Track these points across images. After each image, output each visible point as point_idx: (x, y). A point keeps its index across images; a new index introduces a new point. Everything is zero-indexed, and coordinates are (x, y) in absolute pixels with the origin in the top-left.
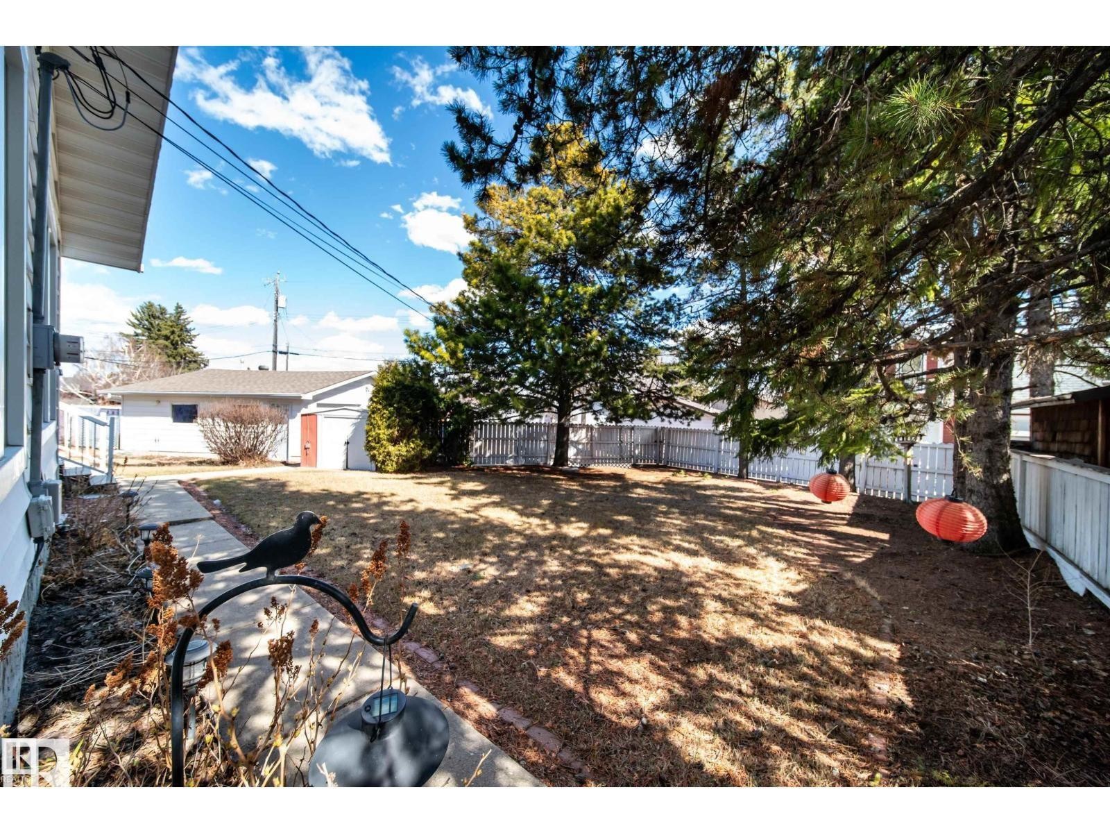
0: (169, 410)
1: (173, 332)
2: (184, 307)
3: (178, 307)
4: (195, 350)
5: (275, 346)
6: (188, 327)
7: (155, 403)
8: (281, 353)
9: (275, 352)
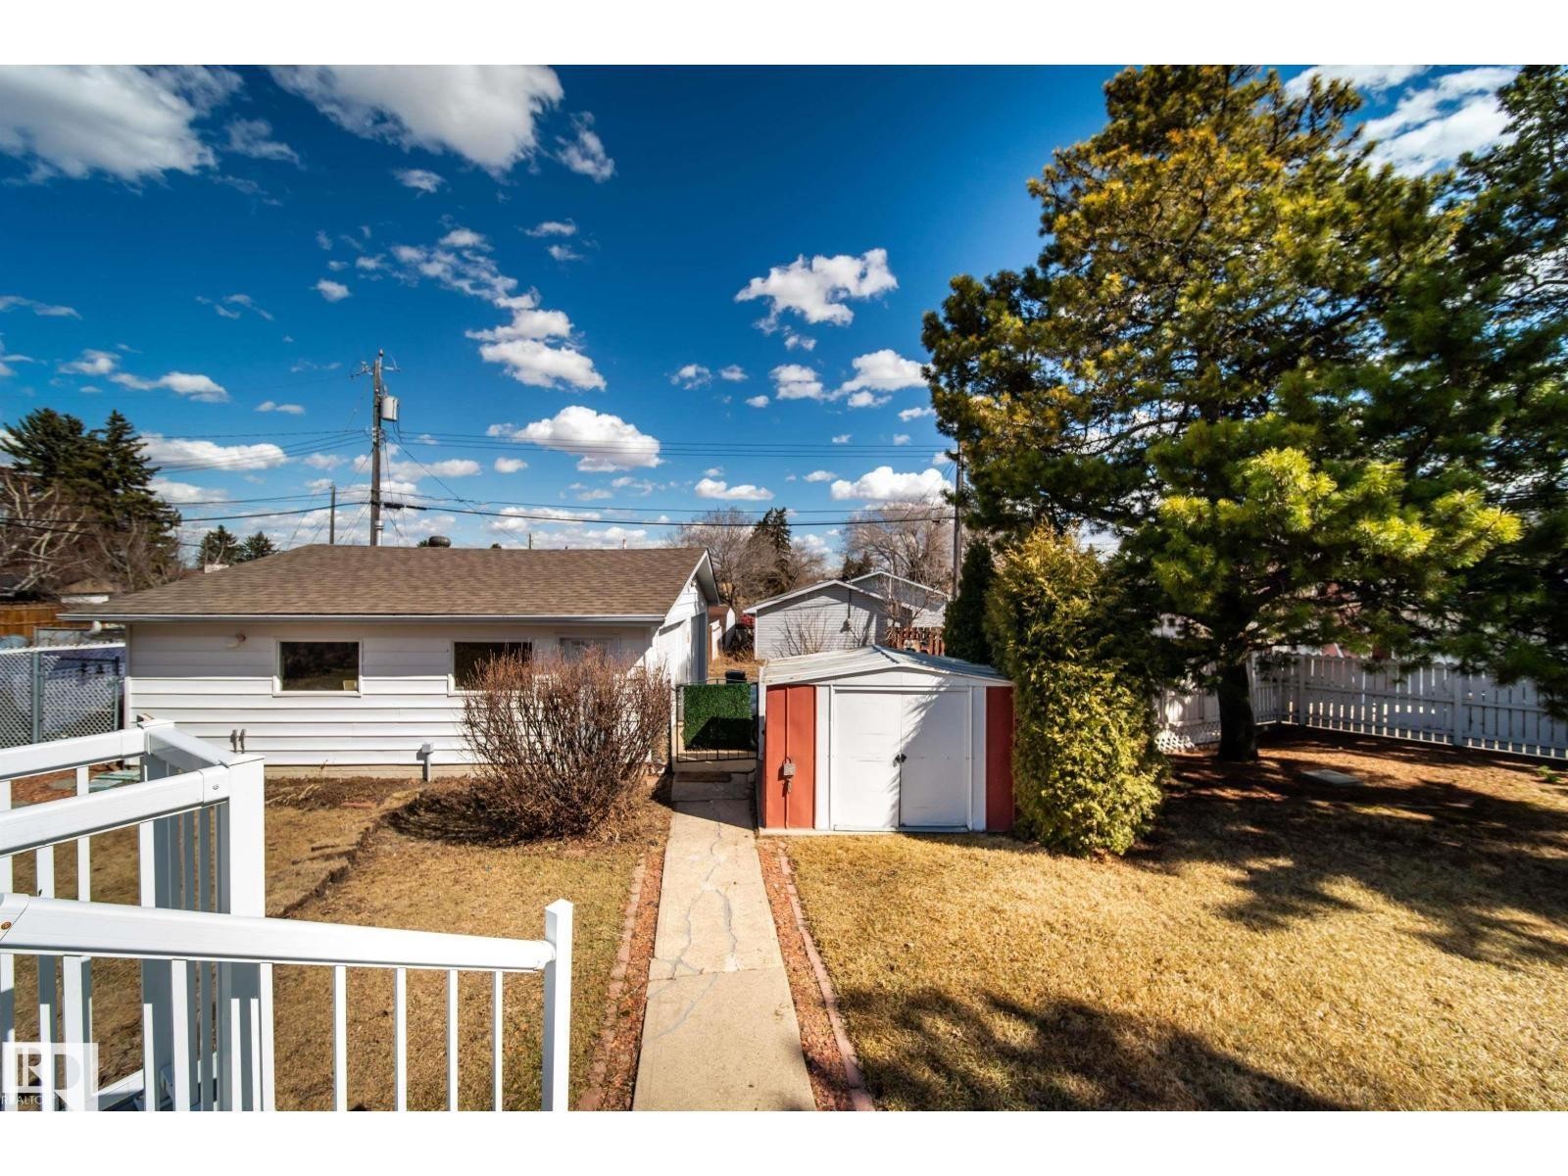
0: (274, 657)
1: (107, 465)
2: (129, 418)
3: (116, 418)
4: (154, 498)
5: (376, 491)
6: (137, 455)
7: (234, 643)
8: (389, 505)
9: (376, 504)
